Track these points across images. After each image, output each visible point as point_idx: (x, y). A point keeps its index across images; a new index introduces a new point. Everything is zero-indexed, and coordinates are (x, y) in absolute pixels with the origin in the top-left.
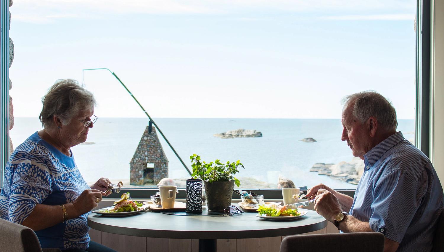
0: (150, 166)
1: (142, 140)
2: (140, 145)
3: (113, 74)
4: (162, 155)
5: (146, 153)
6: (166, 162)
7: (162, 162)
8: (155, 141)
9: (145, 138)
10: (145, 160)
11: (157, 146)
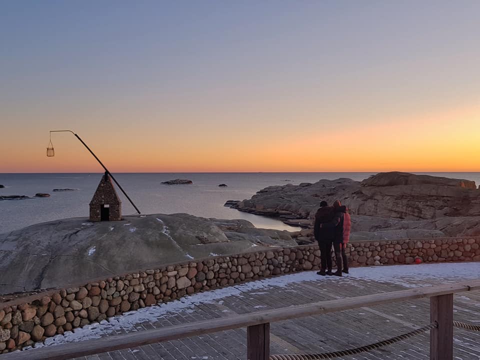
0: (106, 206)
1: (100, 186)
2: (97, 190)
3: (76, 135)
4: (116, 198)
5: (103, 197)
6: (118, 203)
7: (116, 203)
8: (110, 187)
9: (102, 185)
10: (102, 202)
11: (112, 191)
